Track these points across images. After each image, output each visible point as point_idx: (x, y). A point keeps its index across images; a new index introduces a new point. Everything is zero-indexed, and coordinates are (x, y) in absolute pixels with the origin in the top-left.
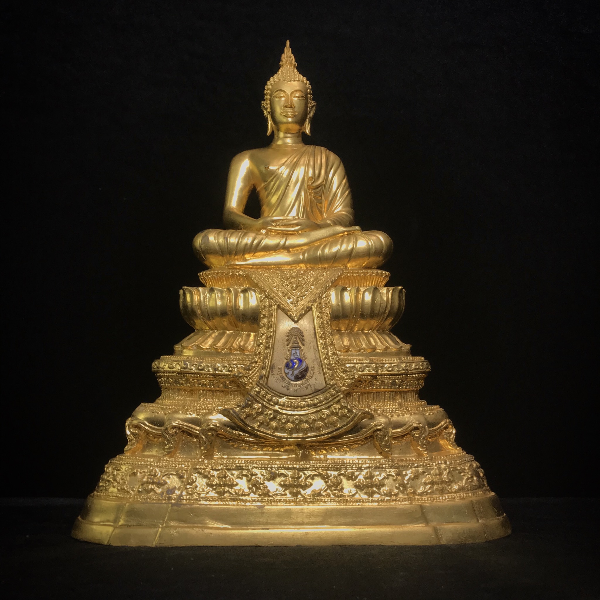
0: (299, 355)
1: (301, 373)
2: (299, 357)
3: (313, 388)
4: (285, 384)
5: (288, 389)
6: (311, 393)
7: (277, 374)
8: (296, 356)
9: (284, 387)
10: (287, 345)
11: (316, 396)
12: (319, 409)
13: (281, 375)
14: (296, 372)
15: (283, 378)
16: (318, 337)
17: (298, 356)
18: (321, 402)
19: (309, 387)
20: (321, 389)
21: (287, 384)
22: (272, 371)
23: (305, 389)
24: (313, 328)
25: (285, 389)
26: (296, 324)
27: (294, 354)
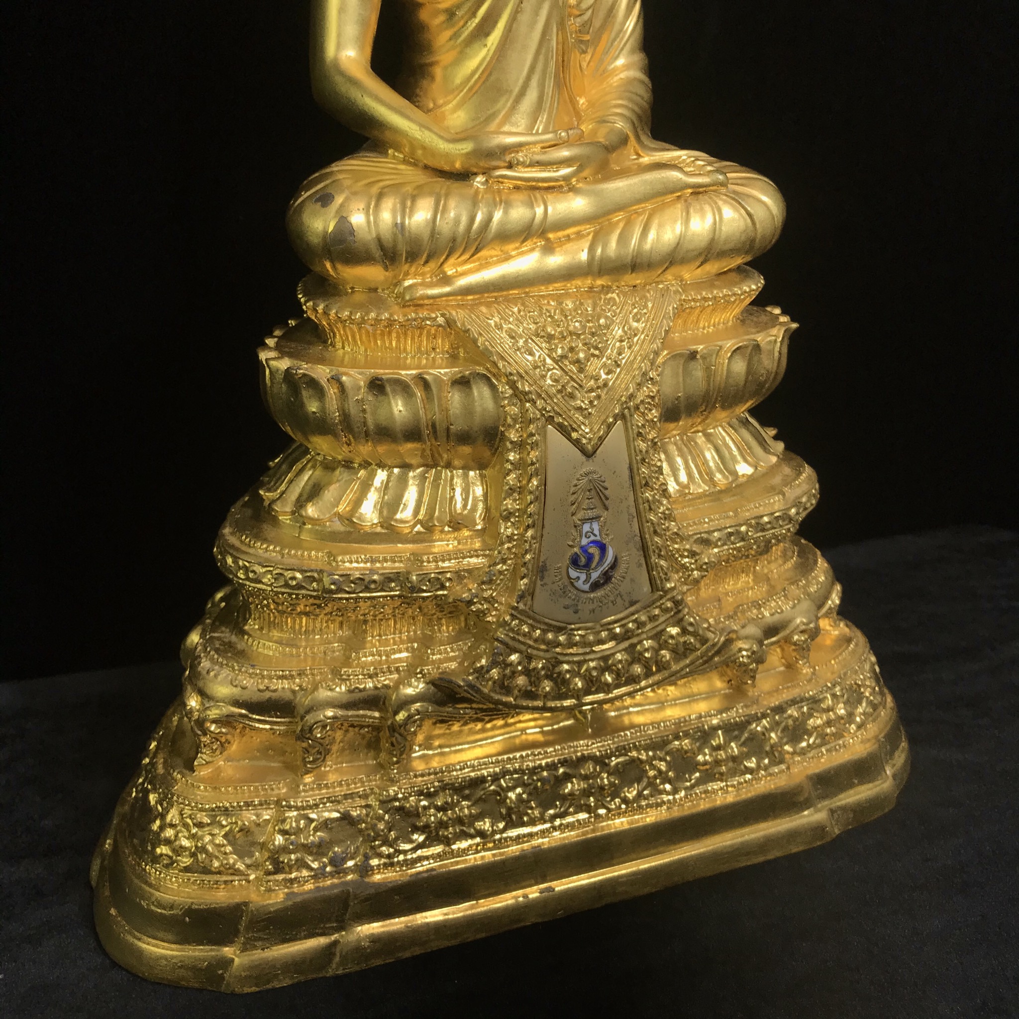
1: (604, 574)
2: (598, 538)
4: (567, 602)
5: (576, 612)
7: (553, 583)
8: (592, 538)
9: (567, 607)
10: (573, 514)
13: (560, 583)
14: (595, 575)
17: (595, 535)
18: (641, 626)
21: (574, 600)
22: (542, 578)
23: (610, 604)
24: (628, 466)
25: (571, 611)
26: (591, 461)
27: (587, 532)
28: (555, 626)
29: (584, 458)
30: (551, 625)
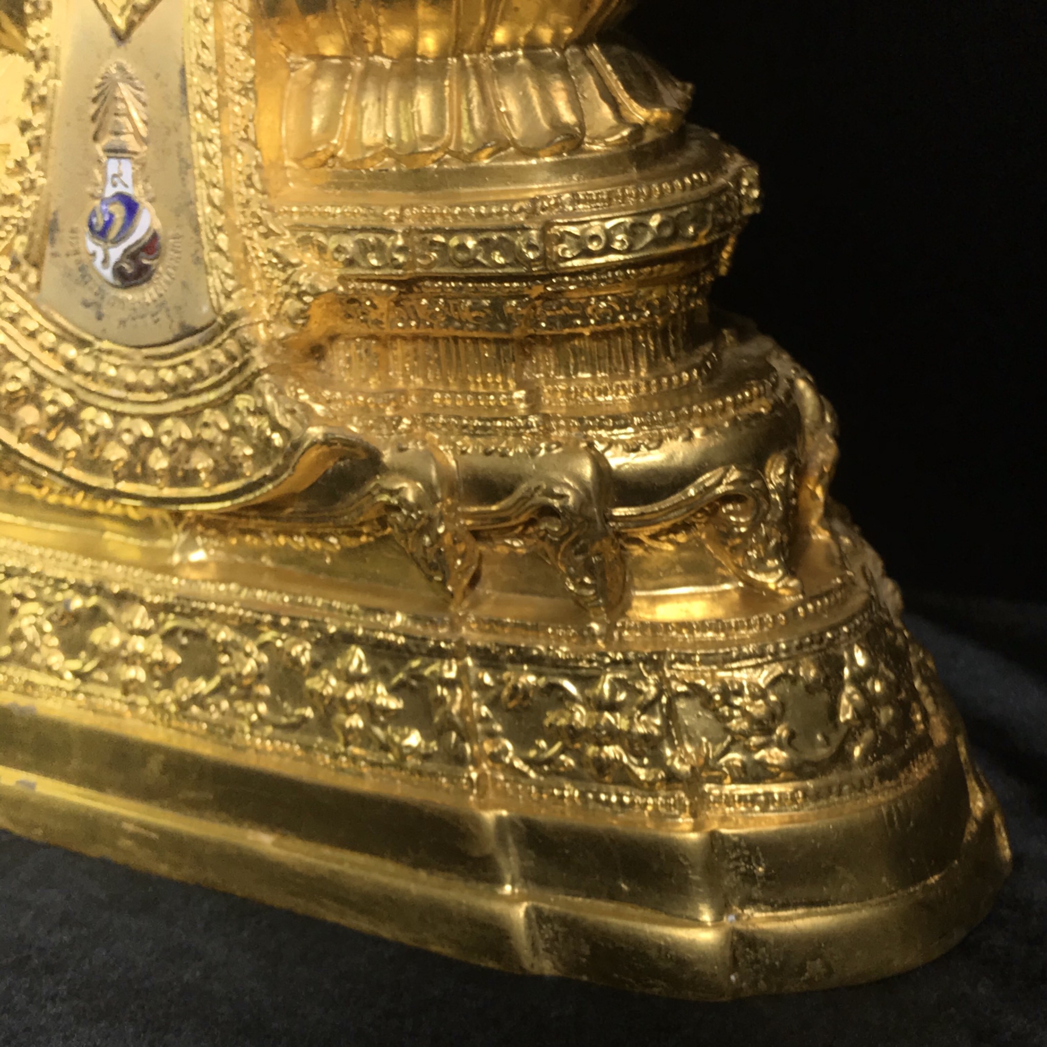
0: (129, 181)
1: (132, 255)
2: (129, 191)
3: (177, 320)
4: (90, 296)
5: (100, 317)
6: (170, 336)
7: (68, 255)
8: (120, 189)
9: (86, 304)
10: (96, 138)
11: (186, 350)
12: (192, 402)
13: (77, 257)
14: (116, 253)
15: (82, 269)
16: (191, 108)
17: (126, 186)
18: (200, 376)
19: (162, 316)
20: (202, 330)
21: (96, 294)
22: (53, 241)
23: (149, 320)
24: (178, 67)
25: (91, 312)
26: (122, 47)
27: (114, 176)
28: (72, 334)
29: (112, 41)
30: (64, 330)
